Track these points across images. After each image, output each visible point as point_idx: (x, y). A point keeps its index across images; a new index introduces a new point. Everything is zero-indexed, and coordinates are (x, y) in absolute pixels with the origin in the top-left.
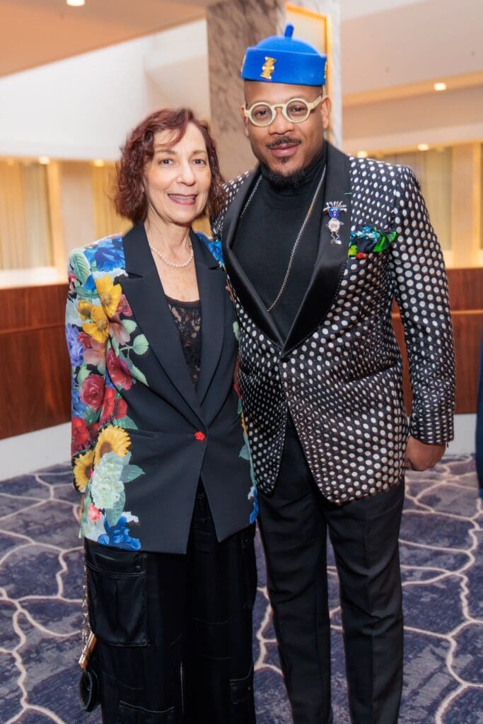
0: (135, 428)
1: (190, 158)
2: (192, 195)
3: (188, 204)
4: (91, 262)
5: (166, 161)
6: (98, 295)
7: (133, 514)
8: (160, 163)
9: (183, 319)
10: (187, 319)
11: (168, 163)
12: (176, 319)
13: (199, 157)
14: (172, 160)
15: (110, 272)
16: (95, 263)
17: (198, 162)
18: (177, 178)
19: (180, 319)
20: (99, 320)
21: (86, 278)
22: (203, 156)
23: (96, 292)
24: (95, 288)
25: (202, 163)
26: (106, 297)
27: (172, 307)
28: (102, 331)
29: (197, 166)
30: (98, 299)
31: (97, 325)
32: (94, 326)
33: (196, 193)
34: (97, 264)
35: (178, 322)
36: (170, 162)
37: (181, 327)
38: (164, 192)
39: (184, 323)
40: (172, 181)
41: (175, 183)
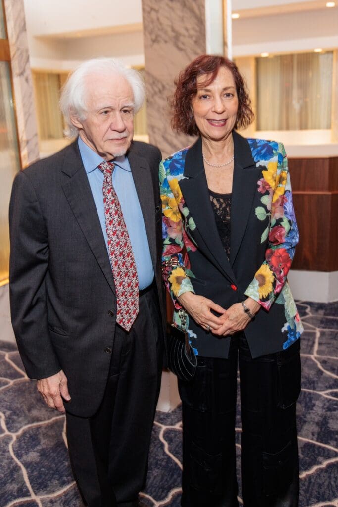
0: (194, 277)
1: (222, 92)
2: (223, 120)
3: (220, 126)
4: (166, 169)
5: (205, 97)
6: (172, 191)
7: (193, 332)
8: (200, 97)
9: (221, 206)
10: (224, 206)
11: (206, 97)
12: (216, 206)
13: (228, 91)
14: (209, 96)
15: (177, 176)
16: (169, 170)
17: (228, 95)
18: (212, 108)
19: (218, 206)
20: (174, 207)
21: (163, 180)
22: (233, 90)
23: (170, 189)
24: (169, 187)
25: (231, 95)
26: (176, 192)
27: (214, 198)
28: (176, 214)
29: (228, 98)
30: (172, 193)
31: (173, 210)
32: (171, 211)
33: (226, 118)
34: (170, 171)
35: (217, 209)
36: (208, 97)
37: (219, 213)
38: (204, 118)
39: (221, 209)
40: (209, 110)
41: (210, 111)
